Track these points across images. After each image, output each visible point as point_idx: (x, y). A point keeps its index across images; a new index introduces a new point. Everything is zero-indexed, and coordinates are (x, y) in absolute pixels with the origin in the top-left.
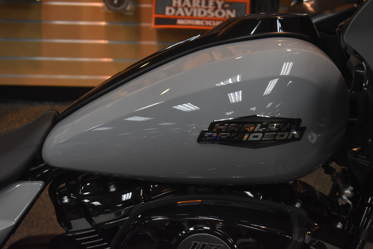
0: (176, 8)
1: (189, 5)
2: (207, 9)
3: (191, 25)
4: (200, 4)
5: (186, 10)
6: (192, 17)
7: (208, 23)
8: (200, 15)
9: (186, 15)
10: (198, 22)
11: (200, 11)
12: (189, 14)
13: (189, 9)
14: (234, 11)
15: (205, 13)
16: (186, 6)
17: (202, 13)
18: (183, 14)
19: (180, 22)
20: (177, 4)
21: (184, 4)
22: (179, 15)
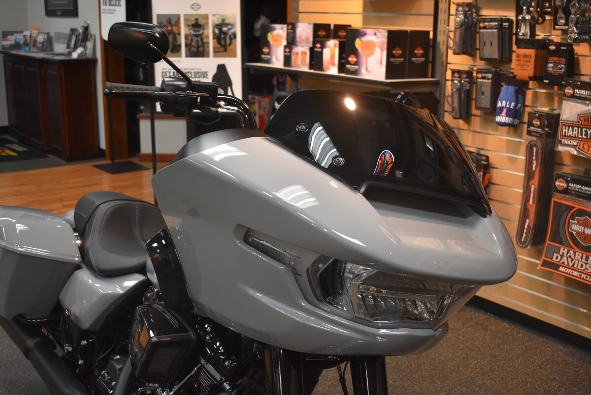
0: (562, 257)
1: (573, 257)
2: (586, 264)
3: (569, 274)
4: (582, 258)
5: (569, 259)
6: (572, 268)
7: (583, 276)
8: (579, 267)
9: (568, 265)
10: (576, 273)
11: (580, 263)
12: (571, 264)
13: (572, 260)
16: (570, 257)
17: (582, 266)
18: (566, 263)
19: (561, 269)
20: (563, 253)
21: (569, 254)
22: (563, 263)
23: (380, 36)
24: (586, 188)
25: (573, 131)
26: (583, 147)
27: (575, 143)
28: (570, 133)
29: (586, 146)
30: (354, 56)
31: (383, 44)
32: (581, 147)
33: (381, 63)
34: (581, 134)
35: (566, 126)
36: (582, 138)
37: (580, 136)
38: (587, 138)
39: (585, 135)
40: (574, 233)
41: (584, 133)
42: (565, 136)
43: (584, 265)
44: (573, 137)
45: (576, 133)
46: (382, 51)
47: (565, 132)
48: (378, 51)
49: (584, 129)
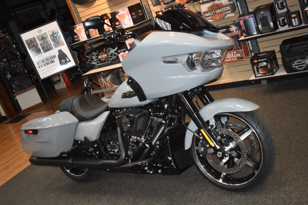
2: (231, 55)
3: (228, 61)
4: (229, 54)
6: (227, 59)
7: (232, 59)
8: (230, 57)
10: (229, 60)
11: (229, 56)
14: (240, 54)
15: (231, 57)
17: (230, 56)
23: (125, 11)
24: (221, 30)
25: (208, 14)
26: (214, 18)
27: (211, 18)
28: (208, 15)
29: (215, 17)
30: (118, 22)
31: (128, 13)
32: (213, 18)
33: (130, 20)
34: (212, 14)
35: (205, 13)
36: (212, 15)
37: (211, 15)
38: (214, 14)
39: (213, 13)
41: (212, 13)
42: (206, 17)
43: (231, 56)
44: (209, 16)
45: (210, 14)
46: (128, 15)
47: (206, 16)
48: (127, 16)
49: (212, 12)
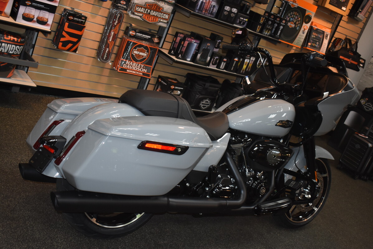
0: (127, 65)
1: (132, 65)
2: (137, 67)
3: (132, 73)
4: (136, 65)
5: (130, 66)
6: (132, 70)
7: (137, 73)
8: (135, 69)
9: (130, 69)
10: (134, 72)
11: (135, 67)
12: (131, 68)
13: (132, 66)
14: (146, 70)
16: (131, 65)
17: (136, 68)
18: (129, 68)
19: (128, 71)
20: (128, 64)
21: (130, 64)
22: (128, 68)
24: (144, 35)
25: (141, 9)
26: (145, 17)
27: (141, 15)
28: (140, 10)
29: (146, 17)
32: (144, 17)
34: (145, 11)
35: (138, 7)
36: (145, 13)
37: (144, 12)
38: (147, 13)
39: (146, 12)
40: (134, 54)
41: (146, 11)
42: (137, 11)
43: (137, 68)
44: (140, 12)
45: (143, 10)
47: (137, 9)
49: (147, 9)
